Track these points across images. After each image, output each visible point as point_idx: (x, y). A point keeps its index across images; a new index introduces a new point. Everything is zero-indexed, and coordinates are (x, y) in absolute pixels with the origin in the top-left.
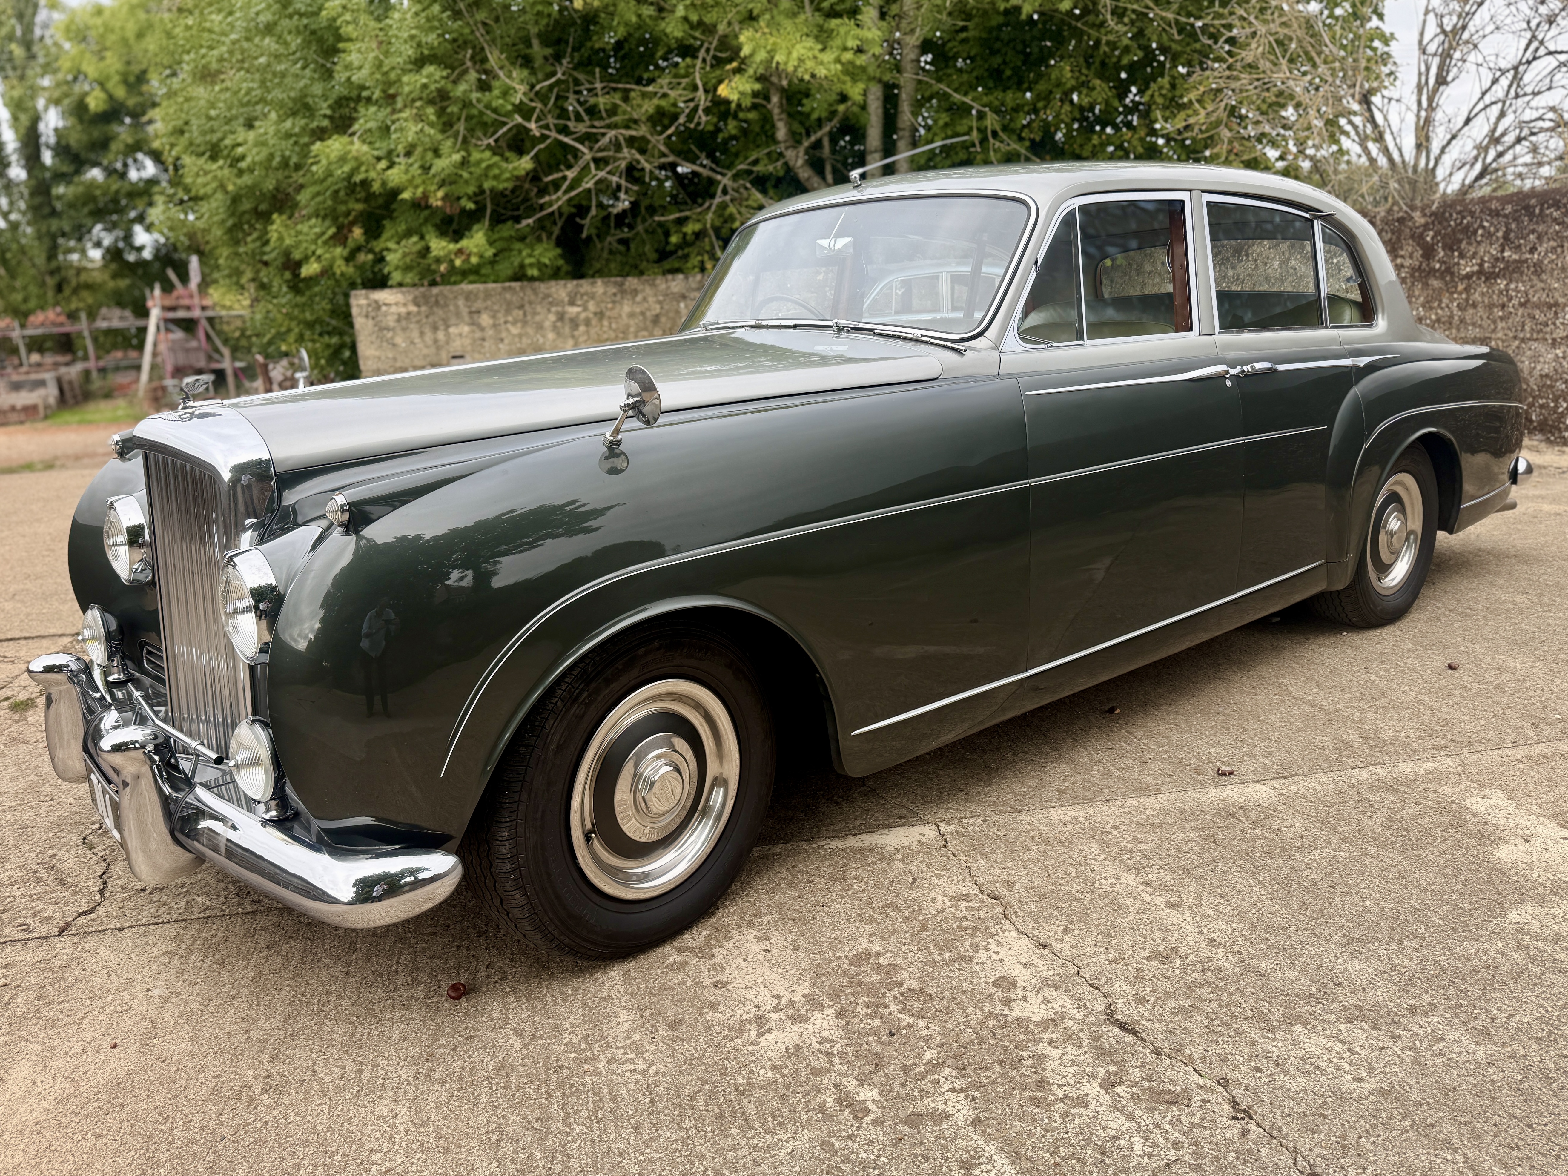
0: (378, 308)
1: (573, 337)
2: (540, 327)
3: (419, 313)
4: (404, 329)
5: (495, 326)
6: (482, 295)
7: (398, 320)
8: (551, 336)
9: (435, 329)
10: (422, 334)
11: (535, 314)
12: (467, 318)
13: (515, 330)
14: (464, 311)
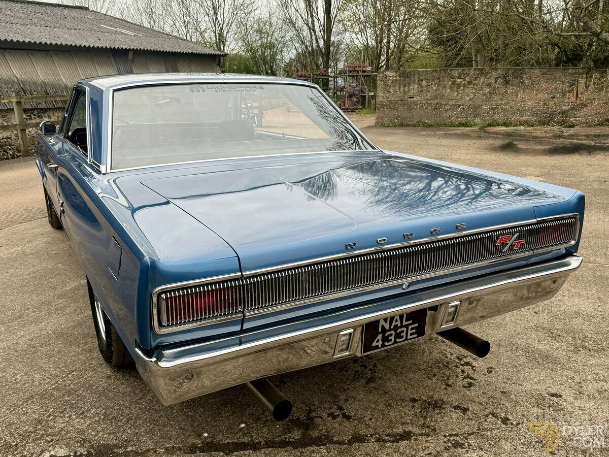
0: (387, 77)
1: (457, 91)
2: (445, 86)
3: (400, 80)
4: (394, 86)
5: (427, 85)
6: (424, 73)
7: (392, 83)
8: (448, 90)
9: (405, 86)
10: (400, 88)
11: (444, 81)
12: (417, 83)
13: (434, 88)
14: (417, 80)
